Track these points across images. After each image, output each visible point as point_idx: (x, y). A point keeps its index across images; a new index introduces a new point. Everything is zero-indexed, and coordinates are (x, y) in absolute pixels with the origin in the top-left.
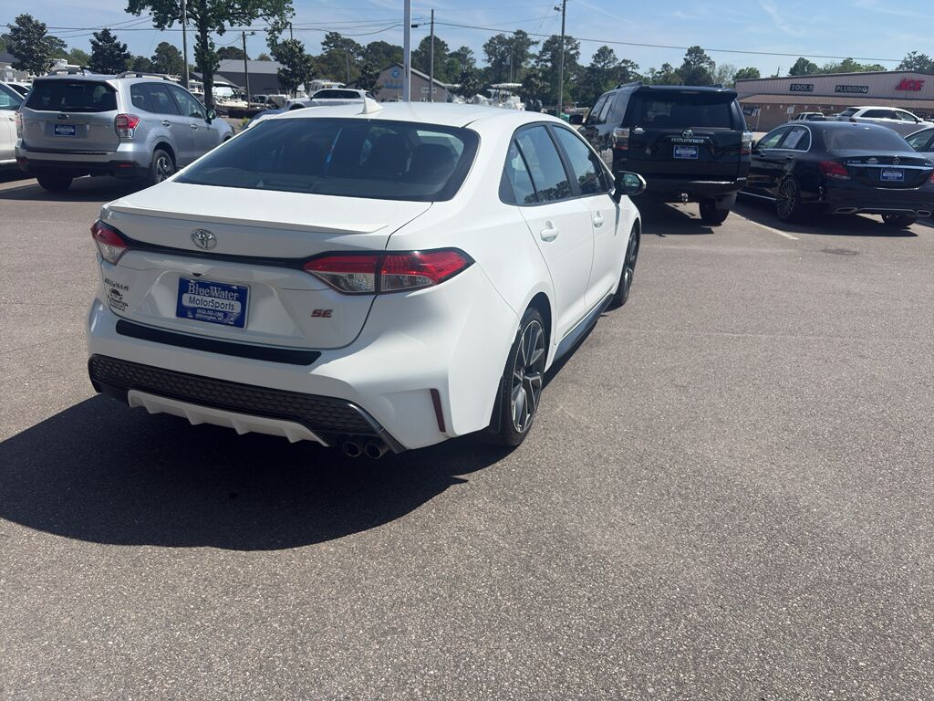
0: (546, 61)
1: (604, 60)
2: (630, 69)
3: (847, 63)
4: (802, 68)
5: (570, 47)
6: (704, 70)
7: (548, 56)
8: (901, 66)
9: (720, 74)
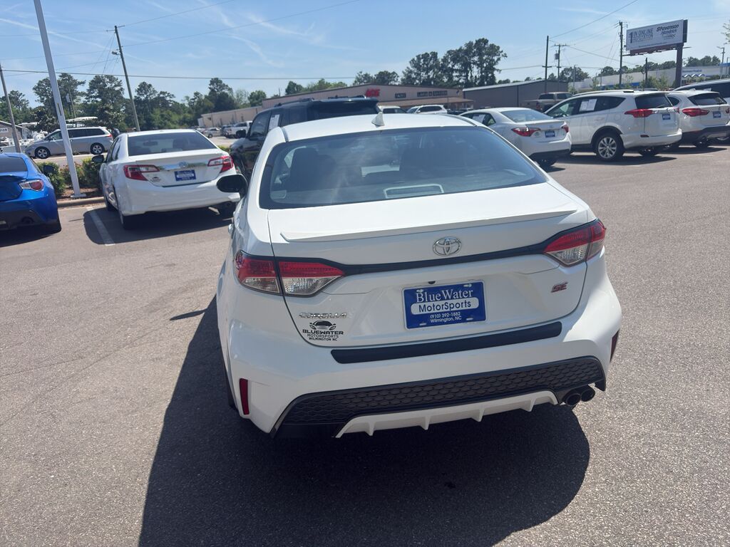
0: (95, 97)
1: (146, 93)
2: (168, 99)
3: (321, 82)
4: (292, 89)
5: (113, 85)
6: (227, 95)
7: (96, 93)
8: (356, 82)
9: (238, 96)
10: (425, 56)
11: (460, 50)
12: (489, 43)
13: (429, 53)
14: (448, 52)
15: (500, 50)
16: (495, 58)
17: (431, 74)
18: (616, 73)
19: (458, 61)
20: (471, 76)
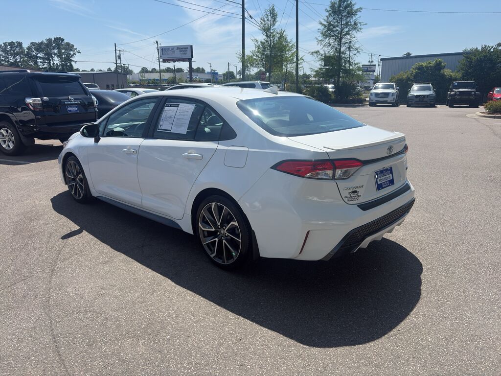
10: (12, 44)
11: (42, 43)
12: (65, 41)
13: (14, 42)
14: (32, 43)
15: (75, 47)
16: (72, 53)
17: (18, 58)
18: (157, 72)
19: (41, 51)
20: (53, 64)
